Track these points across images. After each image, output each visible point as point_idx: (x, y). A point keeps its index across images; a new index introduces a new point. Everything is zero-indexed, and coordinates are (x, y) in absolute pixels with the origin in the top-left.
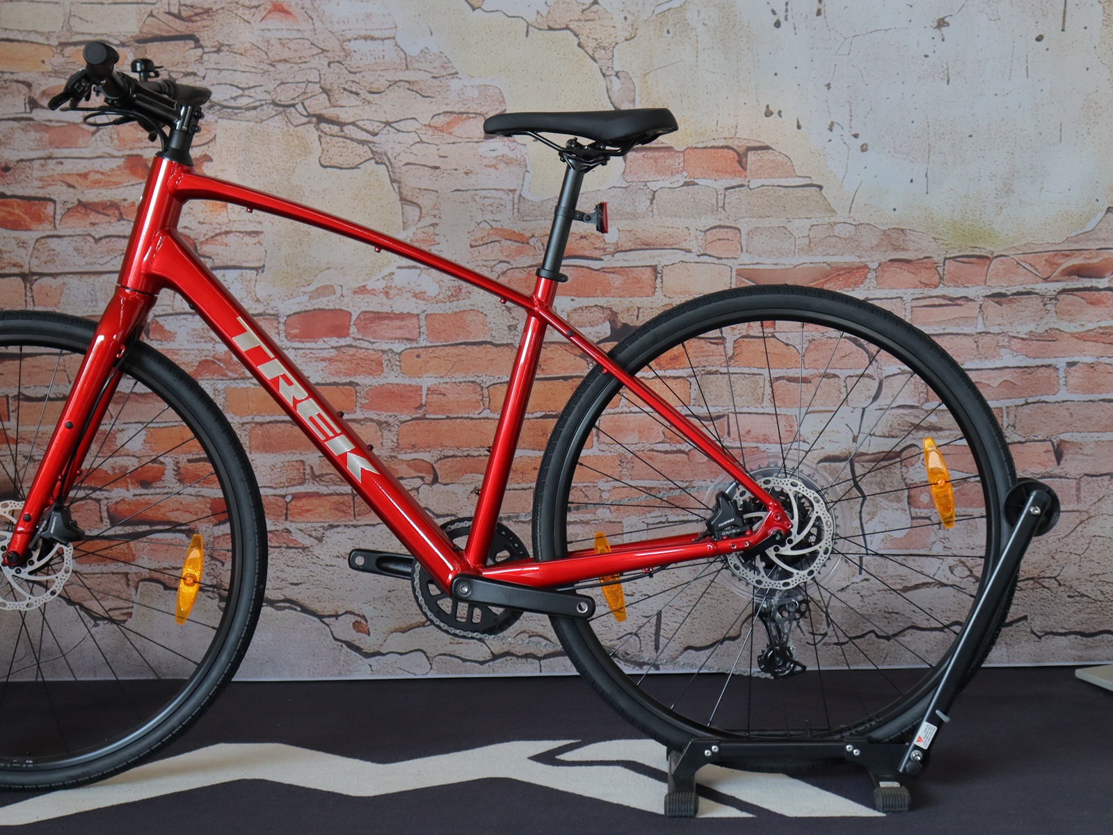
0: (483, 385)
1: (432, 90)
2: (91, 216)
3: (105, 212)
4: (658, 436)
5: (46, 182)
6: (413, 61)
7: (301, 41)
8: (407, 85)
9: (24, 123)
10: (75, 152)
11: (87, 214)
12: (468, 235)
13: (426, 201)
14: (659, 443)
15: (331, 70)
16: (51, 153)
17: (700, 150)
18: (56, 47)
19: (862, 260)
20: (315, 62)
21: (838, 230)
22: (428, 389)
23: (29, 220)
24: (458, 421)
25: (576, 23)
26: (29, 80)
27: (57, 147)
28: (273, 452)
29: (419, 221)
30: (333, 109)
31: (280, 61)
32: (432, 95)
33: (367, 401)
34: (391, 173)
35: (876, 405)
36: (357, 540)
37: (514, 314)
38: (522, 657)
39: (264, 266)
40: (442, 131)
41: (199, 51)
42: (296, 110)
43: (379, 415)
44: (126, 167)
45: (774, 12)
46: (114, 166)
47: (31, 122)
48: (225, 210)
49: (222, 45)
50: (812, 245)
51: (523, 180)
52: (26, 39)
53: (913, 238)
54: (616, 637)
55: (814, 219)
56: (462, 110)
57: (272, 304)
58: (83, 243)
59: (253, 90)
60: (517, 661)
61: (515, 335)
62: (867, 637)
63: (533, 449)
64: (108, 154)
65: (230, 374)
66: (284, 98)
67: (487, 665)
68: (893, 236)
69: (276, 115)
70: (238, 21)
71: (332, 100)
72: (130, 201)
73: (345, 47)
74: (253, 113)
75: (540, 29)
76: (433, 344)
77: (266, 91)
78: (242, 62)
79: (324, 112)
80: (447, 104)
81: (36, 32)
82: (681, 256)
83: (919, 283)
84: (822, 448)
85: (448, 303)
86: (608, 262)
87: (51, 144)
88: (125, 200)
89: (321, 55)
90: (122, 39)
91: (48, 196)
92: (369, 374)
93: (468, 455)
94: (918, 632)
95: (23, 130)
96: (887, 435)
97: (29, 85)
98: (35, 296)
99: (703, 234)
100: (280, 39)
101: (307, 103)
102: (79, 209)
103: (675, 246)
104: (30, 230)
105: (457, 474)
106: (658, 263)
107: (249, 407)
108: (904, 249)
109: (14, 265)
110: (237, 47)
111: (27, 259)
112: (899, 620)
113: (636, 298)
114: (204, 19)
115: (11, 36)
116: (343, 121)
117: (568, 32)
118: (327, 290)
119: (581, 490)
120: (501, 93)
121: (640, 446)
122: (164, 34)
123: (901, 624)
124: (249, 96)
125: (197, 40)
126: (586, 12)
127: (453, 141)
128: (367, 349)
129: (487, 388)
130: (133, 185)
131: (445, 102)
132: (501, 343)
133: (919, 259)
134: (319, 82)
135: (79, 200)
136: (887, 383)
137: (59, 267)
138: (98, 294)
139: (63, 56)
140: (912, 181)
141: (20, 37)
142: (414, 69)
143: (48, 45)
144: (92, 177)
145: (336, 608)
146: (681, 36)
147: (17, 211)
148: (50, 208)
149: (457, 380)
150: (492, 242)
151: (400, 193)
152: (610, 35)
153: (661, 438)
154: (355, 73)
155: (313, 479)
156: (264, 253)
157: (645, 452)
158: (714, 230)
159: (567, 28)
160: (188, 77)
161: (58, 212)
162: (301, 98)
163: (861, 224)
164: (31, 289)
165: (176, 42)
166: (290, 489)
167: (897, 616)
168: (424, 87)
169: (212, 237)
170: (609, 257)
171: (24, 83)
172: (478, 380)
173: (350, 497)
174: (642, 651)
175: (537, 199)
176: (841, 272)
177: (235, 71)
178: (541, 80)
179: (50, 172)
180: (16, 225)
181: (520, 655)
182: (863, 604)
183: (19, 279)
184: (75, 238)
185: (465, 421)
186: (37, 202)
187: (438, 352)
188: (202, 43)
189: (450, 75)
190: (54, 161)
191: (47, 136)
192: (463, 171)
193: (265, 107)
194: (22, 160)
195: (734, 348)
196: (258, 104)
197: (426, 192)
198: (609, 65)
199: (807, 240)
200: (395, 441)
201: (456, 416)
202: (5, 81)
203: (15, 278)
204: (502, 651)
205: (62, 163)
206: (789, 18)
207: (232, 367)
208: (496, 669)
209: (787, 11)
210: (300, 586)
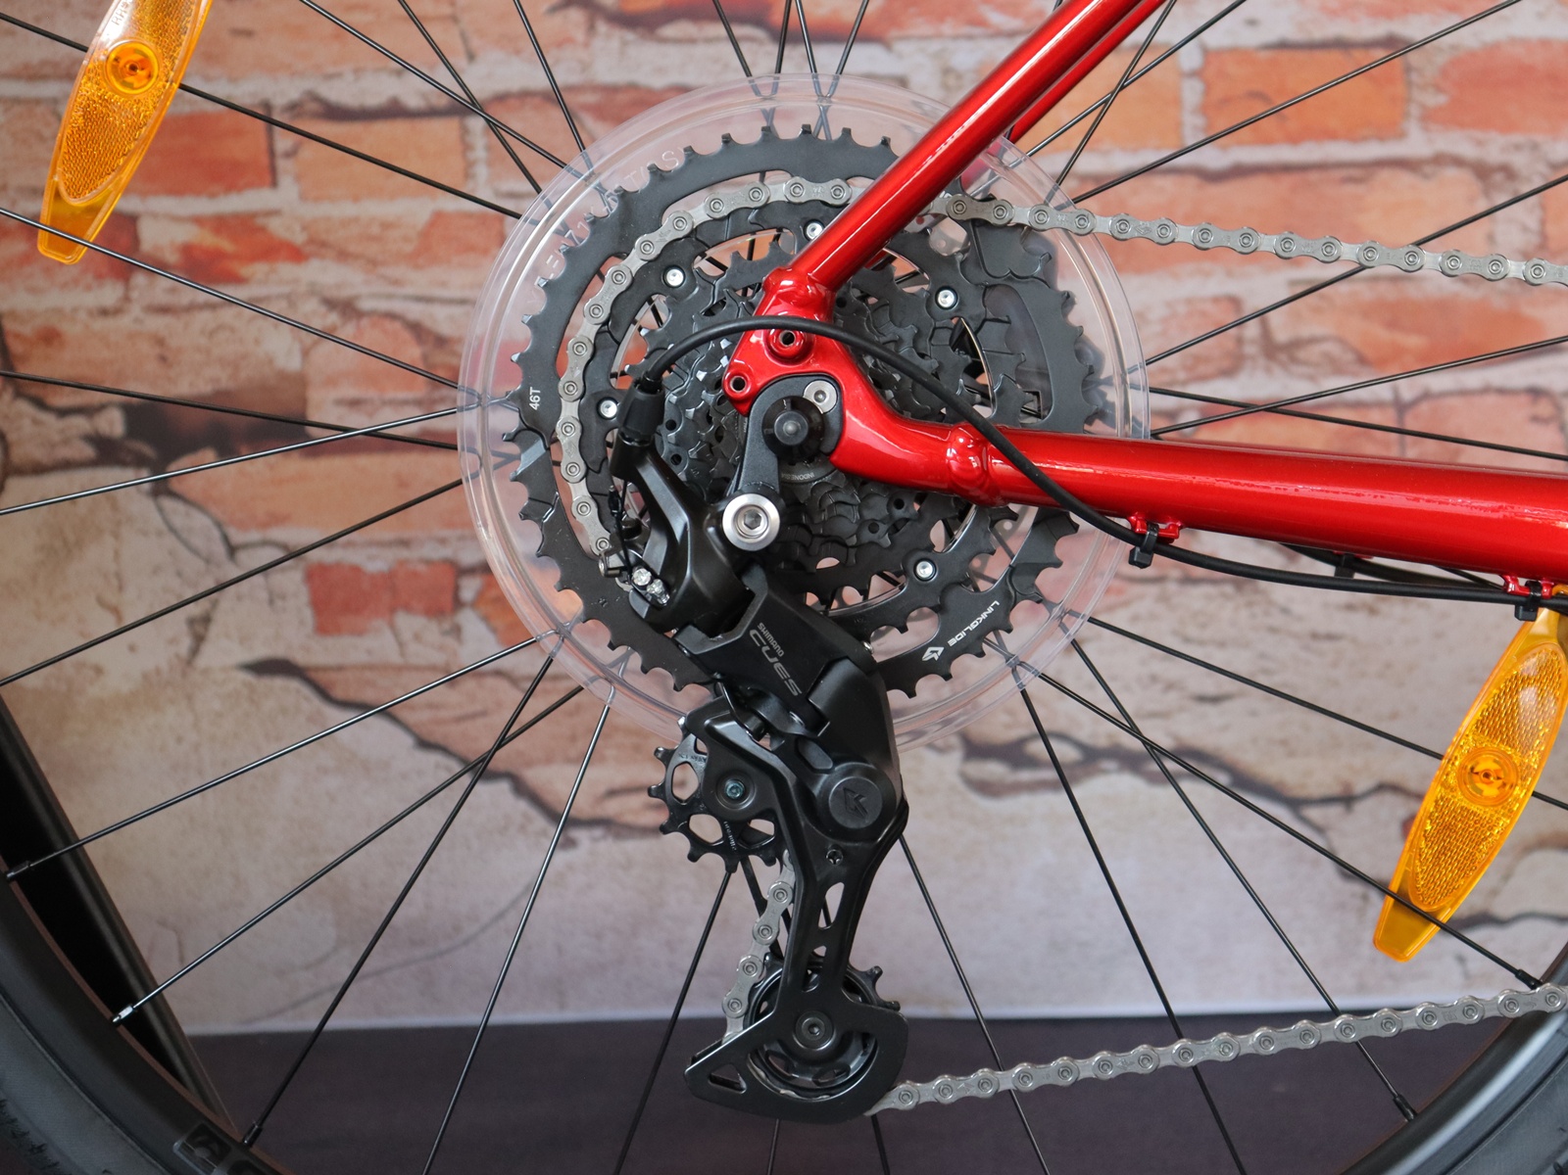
43: (1480, 144)
145: (1347, 777)
210: (1227, 705)
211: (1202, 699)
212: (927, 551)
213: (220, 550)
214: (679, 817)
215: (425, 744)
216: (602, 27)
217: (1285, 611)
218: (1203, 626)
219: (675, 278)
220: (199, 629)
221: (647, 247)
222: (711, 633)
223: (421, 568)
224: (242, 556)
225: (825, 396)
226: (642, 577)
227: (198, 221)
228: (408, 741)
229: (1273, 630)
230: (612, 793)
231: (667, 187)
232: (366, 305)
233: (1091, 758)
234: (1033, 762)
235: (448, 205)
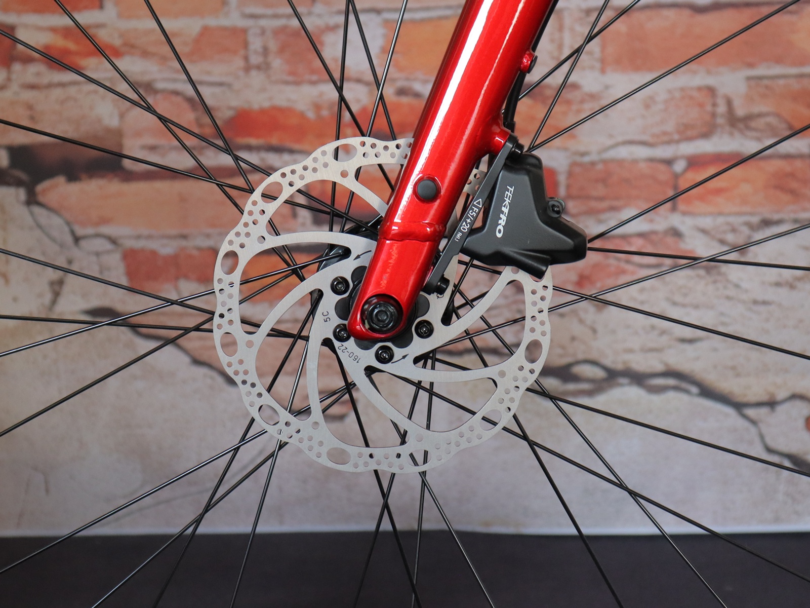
145: (772, 389)
155: (732, 126)
210: (698, 345)
211: (683, 340)
213: (69, 239)
215: (197, 362)
217: (737, 286)
218: (685, 295)
220: (56, 288)
223: (195, 253)
224: (83, 243)
227: (54, 30)
228: (186, 359)
229: (728, 298)
232: (160, 85)
233: (613, 376)
234: (576, 379)
235: (212, 22)
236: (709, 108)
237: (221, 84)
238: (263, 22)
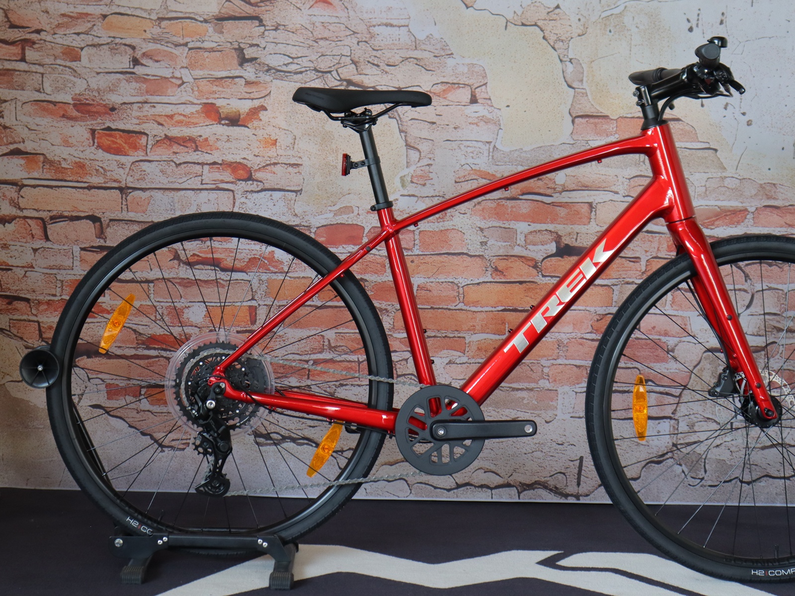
0: (459, 285)
1: (434, 65)
2: (174, 147)
3: (185, 144)
4: (588, 328)
5: (142, 120)
6: (421, 44)
7: (338, 25)
8: (415, 61)
9: (128, 75)
10: (165, 99)
11: (171, 145)
12: (454, 174)
13: (424, 147)
14: (588, 333)
15: (359, 47)
16: (147, 99)
17: (629, 119)
18: (155, 21)
19: (744, 205)
20: (347, 41)
21: (727, 182)
22: (418, 286)
23: (127, 148)
24: (440, 310)
25: (542, 22)
26: (134, 44)
27: (151, 95)
28: (301, 328)
29: (419, 161)
30: (359, 76)
31: (322, 39)
32: (433, 69)
33: (372, 293)
34: (400, 126)
35: (748, 311)
36: (360, 396)
37: (485, 234)
38: (479, 487)
39: (302, 189)
40: (439, 96)
41: (262, 29)
42: (332, 75)
43: (380, 304)
44: (203, 112)
45: (688, 21)
46: (194, 110)
47: (133, 76)
48: (274, 147)
49: (279, 25)
50: (708, 193)
51: (497, 135)
52: (133, 14)
53: (782, 191)
54: (549, 475)
55: (710, 174)
56: (455, 81)
57: (306, 218)
58: (167, 167)
59: (300, 59)
60: (475, 490)
61: (485, 249)
62: (734, 482)
63: (494, 334)
64: (190, 102)
65: (272, 269)
66: (323, 66)
67: (452, 492)
68: (768, 188)
69: (317, 78)
70: (292, 8)
71: (359, 70)
72: (204, 137)
73: (371, 31)
74: (300, 76)
75: (515, 25)
76: (424, 253)
77: (310, 61)
78: (293, 38)
79: (352, 78)
80: (444, 77)
81: (141, 9)
82: (610, 196)
83: (784, 224)
84: (708, 342)
85: (436, 223)
86: (557, 198)
87: (147, 92)
88: (201, 136)
89: (353, 36)
90: (205, 17)
91: (143, 131)
92: (375, 273)
93: (446, 336)
94: (771, 480)
95: (127, 81)
96: (756, 334)
97: (133, 48)
98: (129, 204)
99: (628, 181)
100: (323, 23)
101: (340, 71)
102: (165, 141)
103: (606, 189)
104: (128, 155)
105: (437, 350)
106: (592, 200)
107: (285, 293)
108: (774, 199)
109: (115, 181)
110: (290, 27)
111: (124, 177)
112: (758, 470)
113: (576, 226)
114: (267, 5)
115: (122, 11)
116: (366, 85)
117: (536, 27)
118: (348, 209)
119: (528, 365)
120: (484, 70)
121: (573, 334)
122: (237, 15)
123: (759, 473)
124: (297, 64)
125: (261, 21)
126: (550, 14)
127: (447, 104)
128: (375, 255)
129: (463, 287)
130: (207, 125)
131: (443, 74)
132: (474, 254)
133: (785, 206)
134: (350, 56)
135: (165, 135)
136: (757, 296)
137: (148, 183)
138: (176, 205)
139: (160, 27)
140: (783, 149)
141: (129, 12)
142: (421, 50)
143: (149, 19)
144: (177, 118)
145: (342, 446)
146: (619, 35)
147: (119, 141)
148: (143, 140)
149: (440, 281)
150: (471, 180)
151: (406, 141)
152: (567, 32)
153: (590, 329)
154: (377, 50)
155: (330, 349)
156: (302, 180)
157: (577, 339)
158: (636, 178)
159: (535, 25)
160: (253, 48)
161: (150, 143)
162: (336, 67)
163: (744, 179)
164: (126, 199)
165: (245, 21)
166: (312, 356)
167: (756, 467)
168: (427, 63)
169: (264, 167)
170: (558, 195)
171: (129, 46)
172: (456, 281)
173: (357, 363)
174: (568, 486)
175: (507, 149)
176: (728, 213)
177: (288, 44)
178: (515, 62)
179: (145, 113)
180: (118, 151)
181: (477, 485)
182: (732, 457)
183: (118, 192)
184: (161, 163)
185: (445, 311)
186: (134, 135)
187: (427, 259)
188: (264, 23)
189: (447, 55)
190: (149, 105)
191: (145, 86)
192: (453, 126)
193: (308, 72)
194: (125, 103)
195: (647, 265)
196: (303, 69)
197: (425, 140)
198: (566, 53)
199: (704, 189)
200: (392, 324)
201: (438, 307)
202: (116, 44)
203: (114, 190)
204: (464, 482)
205: (154, 107)
206: (700, 25)
207: (273, 264)
208: (459, 495)
209: (698, 20)
210: (316, 428)
211: (310, 426)
212: (238, 408)
213: (87, 379)
214: (196, 448)
215: (130, 426)
216: (182, 265)
219: (201, 364)
220: (80, 396)
221: (197, 358)
222: (204, 421)
223: (133, 386)
224: (91, 380)
225: (223, 385)
226: (194, 412)
228: (127, 425)
230: (173, 440)
231: (201, 349)
233: (284, 438)
234: (271, 439)
235: (144, 303)
236: (322, 343)
237: (146, 325)
238: (162, 304)
